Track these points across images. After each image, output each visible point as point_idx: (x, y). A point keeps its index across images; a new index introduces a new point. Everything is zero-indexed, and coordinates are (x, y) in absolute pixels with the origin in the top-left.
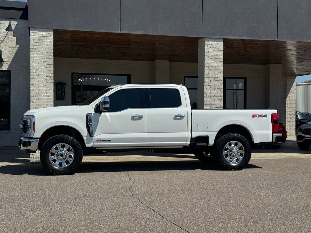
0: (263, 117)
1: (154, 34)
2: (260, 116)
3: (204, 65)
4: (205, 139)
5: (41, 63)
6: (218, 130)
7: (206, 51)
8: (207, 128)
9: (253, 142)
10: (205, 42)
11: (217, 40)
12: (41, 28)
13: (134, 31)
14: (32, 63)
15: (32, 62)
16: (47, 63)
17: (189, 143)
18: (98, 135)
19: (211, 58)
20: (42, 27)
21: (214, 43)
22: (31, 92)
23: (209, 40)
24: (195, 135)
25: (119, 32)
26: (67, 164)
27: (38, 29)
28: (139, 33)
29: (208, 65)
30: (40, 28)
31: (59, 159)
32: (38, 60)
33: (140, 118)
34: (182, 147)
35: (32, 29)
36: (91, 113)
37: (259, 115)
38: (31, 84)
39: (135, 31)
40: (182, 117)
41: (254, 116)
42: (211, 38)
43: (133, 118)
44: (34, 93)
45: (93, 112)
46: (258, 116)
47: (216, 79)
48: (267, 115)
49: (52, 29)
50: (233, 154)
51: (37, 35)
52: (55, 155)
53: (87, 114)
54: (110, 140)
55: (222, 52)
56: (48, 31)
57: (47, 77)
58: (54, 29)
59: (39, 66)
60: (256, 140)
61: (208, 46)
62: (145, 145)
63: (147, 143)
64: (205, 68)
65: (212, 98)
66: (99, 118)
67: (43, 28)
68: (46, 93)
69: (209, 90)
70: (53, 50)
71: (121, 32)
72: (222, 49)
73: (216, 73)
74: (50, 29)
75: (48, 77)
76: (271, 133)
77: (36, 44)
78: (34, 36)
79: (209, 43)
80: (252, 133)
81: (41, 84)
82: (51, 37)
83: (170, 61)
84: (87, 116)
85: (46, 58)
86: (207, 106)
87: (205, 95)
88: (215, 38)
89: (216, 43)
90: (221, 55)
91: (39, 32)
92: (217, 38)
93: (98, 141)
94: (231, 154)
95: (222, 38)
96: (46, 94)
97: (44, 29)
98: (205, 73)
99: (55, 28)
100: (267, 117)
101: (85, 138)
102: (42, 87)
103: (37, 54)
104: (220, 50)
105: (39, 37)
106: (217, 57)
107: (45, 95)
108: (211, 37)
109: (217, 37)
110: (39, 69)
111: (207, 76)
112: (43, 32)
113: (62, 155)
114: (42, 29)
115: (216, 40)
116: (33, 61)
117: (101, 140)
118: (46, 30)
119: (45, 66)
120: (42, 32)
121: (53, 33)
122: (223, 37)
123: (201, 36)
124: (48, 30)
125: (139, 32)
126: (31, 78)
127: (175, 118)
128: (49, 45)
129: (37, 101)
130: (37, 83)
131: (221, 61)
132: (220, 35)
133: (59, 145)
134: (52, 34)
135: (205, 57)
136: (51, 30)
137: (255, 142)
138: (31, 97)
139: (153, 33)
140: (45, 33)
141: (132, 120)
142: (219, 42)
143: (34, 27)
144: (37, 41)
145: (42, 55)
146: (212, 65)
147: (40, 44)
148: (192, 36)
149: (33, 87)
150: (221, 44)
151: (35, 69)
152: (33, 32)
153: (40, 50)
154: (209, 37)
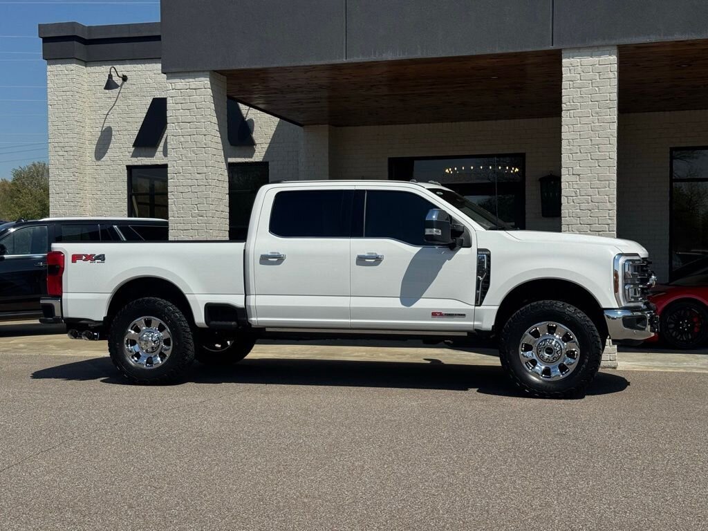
1: (425, 56)
3: (561, 121)
5: (186, 145)
10: (564, 61)
11: (599, 52)
12: (186, 72)
13: (377, 56)
14: (170, 147)
16: (199, 145)
19: (581, 100)
20: (187, 69)
21: (588, 60)
22: (169, 209)
23: (575, 54)
25: (344, 61)
27: (180, 75)
28: (390, 58)
29: (573, 120)
30: (182, 72)
32: (182, 139)
38: (169, 190)
39: (380, 54)
42: (578, 48)
44: (175, 209)
47: (597, 155)
49: (207, 71)
51: (178, 87)
55: (615, 82)
56: (198, 77)
57: (198, 175)
58: (210, 71)
59: (183, 152)
61: (572, 71)
65: (584, 206)
67: (189, 72)
68: (196, 209)
69: (576, 186)
72: (614, 75)
73: (597, 140)
77: (177, 106)
78: (173, 90)
79: (576, 61)
81: (187, 190)
82: (206, 88)
85: (195, 133)
86: (570, 229)
87: (564, 200)
88: (591, 47)
89: (596, 59)
90: (611, 91)
91: (182, 81)
95: (614, 45)
97: (191, 74)
98: (564, 143)
99: (212, 68)
102: (190, 195)
103: (179, 126)
105: (182, 91)
106: (597, 97)
107: (195, 213)
108: (579, 45)
109: (596, 43)
110: (184, 159)
111: (570, 149)
112: (191, 80)
114: (187, 74)
115: (594, 53)
116: (172, 143)
118: (196, 74)
119: (193, 151)
120: (187, 80)
121: (208, 79)
122: (613, 42)
124: (199, 74)
125: (389, 56)
126: (169, 178)
128: (201, 106)
129: (180, 227)
130: (181, 189)
131: (612, 106)
134: (207, 81)
135: (564, 99)
136: (206, 73)
138: (170, 218)
139: (422, 53)
140: (193, 80)
142: (603, 58)
143: (174, 70)
144: (179, 99)
145: (188, 129)
146: (585, 120)
147: (185, 106)
148: (524, 50)
149: (173, 197)
150: (610, 61)
151: (176, 159)
152: (170, 81)
153: (184, 119)
154: (575, 46)
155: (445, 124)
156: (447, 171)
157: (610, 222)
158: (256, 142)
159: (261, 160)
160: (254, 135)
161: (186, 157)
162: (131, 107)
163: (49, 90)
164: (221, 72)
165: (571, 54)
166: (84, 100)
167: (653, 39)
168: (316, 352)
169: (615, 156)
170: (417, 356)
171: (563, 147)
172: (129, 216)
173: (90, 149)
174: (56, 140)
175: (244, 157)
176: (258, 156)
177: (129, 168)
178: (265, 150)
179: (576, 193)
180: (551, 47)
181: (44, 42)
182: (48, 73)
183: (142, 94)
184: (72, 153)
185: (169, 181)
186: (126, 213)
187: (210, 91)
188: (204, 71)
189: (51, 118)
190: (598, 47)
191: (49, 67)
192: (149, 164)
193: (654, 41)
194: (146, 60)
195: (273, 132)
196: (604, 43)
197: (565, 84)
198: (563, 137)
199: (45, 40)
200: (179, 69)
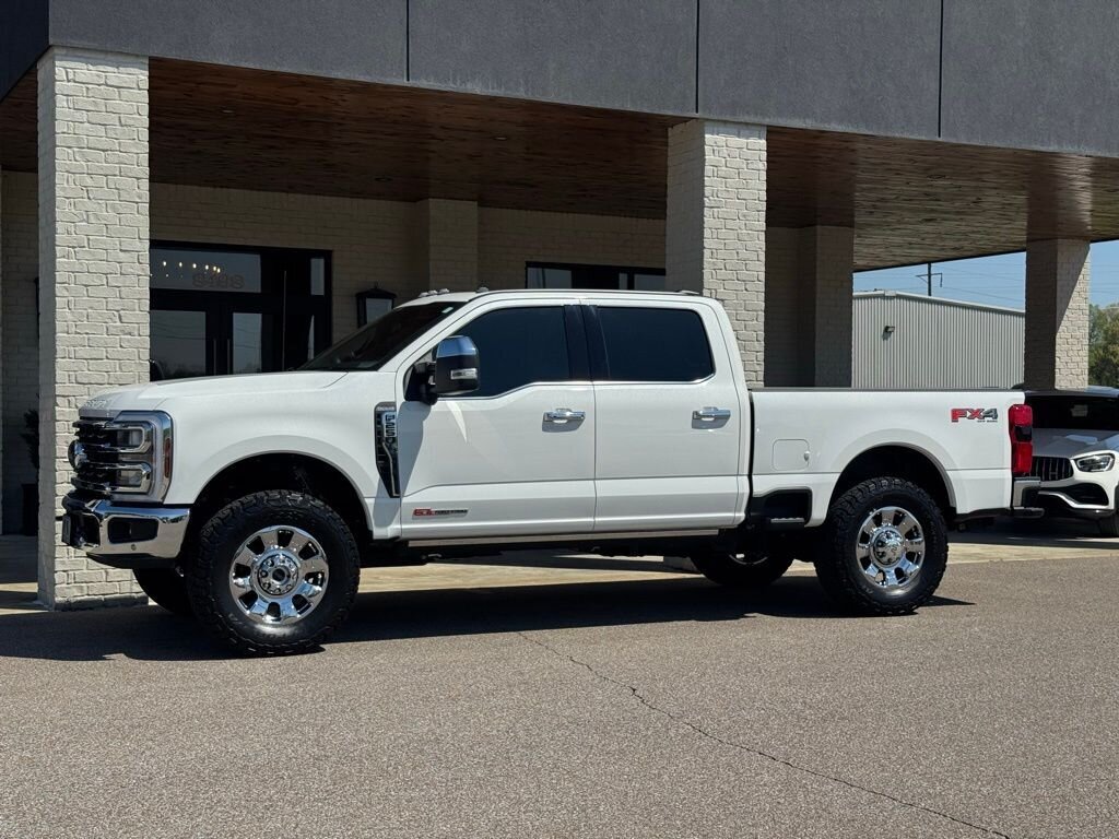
3: (703, 222)
4: (799, 500)
5: (98, 194)
6: (842, 470)
7: (708, 170)
8: (806, 459)
9: (955, 509)
10: (706, 136)
11: (748, 132)
12: (101, 51)
13: (459, 83)
14: (62, 194)
15: (64, 189)
16: (125, 196)
17: (741, 515)
18: (417, 492)
19: (725, 195)
20: (104, 46)
21: (735, 141)
22: (58, 316)
23: (721, 129)
24: (764, 486)
25: (404, 82)
26: (297, 607)
27: (87, 55)
28: (478, 91)
29: (718, 223)
30: (96, 50)
31: (267, 589)
32: (89, 181)
33: (575, 421)
34: (716, 532)
35: (64, 52)
36: (394, 404)
38: (58, 280)
39: (463, 82)
40: (721, 419)
41: (957, 414)
42: (725, 122)
43: (550, 423)
44: (70, 316)
46: (968, 415)
47: (743, 274)
49: (144, 56)
50: (890, 554)
51: (81, 77)
52: (254, 576)
54: (466, 511)
55: (764, 176)
56: (126, 65)
57: (122, 254)
58: (152, 59)
59: (91, 205)
60: (965, 504)
61: (716, 152)
62: (590, 529)
64: (707, 233)
66: (424, 422)
67: (106, 52)
68: (118, 320)
70: (147, 144)
71: (412, 83)
72: (763, 166)
73: (744, 254)
74: (137, 56)
75: (128, 254)
76: (1008, 474)
77: (78, 114)
78: (69, 81)
79: (721, 139)
81: (97, 282)
82: (140, 89)
83: (479, 205)
85: (117, 173)
88: (741, 123)
89: (742, 141)
90: (759, 187)
91: (91, 67)
92: (747, 124)
93: (419, 513)
94: (881, 557)
95: (763, 125)
96: (119, 324)
97: (110, 57)
98: (707, 253)
99: (157, 53)
101: (369, 503)
102: (104, 292)
103: (83, 155)
105: (90, 86)
106: (744, 194)
107: (116, 327)
108: (728, 118)
109: (747, 119)
110: (92, 219)
111: (714, 264)
112: (109, 69)
113: (280, 574)
114: (102, 56)
115: (742, 132)
116: (66, 185)
117: (429, 512)
118: (121, 58)
119: (113, 207)
120: (101, 68)
121: (147, 73)
122: (767, 121)
123: (694, 114)
124: (128, 59)
125: (476, 88)
126: (58, 254)
127: (698, 420)
128: (131, 122)
129: (82, 352)
130: (84, 278)
131: (760, 208)
132: (756, 114)
133: (267, 534)
134: (142, 76)
135: (707, 191)
136: (141, 60)
137: (960, 510)
138: (58, 335)
139: (526, 93)
140: (116, 70)
141: (544, 429)
142: (751, 140)
143: (76, 43)
144: (83, 102)
145: (101, 162)
146: (730, 224)
147: (95, 117)
148: (662, 112)
149: (66, 294)
150: (760, 146)
151: (76, 219)
153: (93, 142)
154: (720, 118)
161: (96, 216)
165: (716, 129)
169: (762, 276)
185: (58, 260)
187: (146, 94)
193: (809, 127)
198: (705, 245)
200: (85, 43)
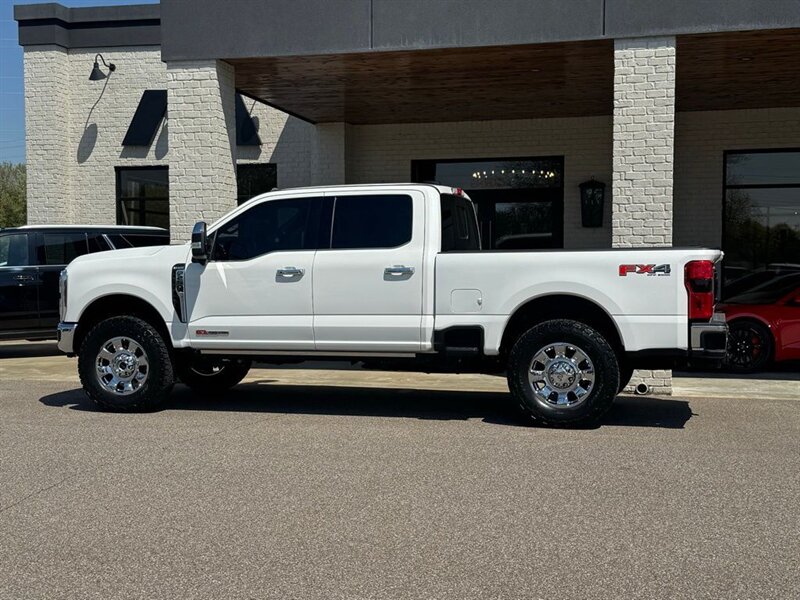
0: (655, 272)
2: (645, 269)
4: (475, 334)
5: (189, 143)
6: (510, 311)
8: (480, 304)
9: (623, 347)
10: (616, 52)
11: (656, 43)
12: (190, 60)
13: (407, 44)
14: (172, 145)
16: (204, 143)
17: (428, 344)
18: (197, 320)
19: (635, 96)
20: (190, 57)
21: (643, 52)
22: (171, 216)
23: (629, 44)
24: (444, 322)
25: (370, 49)
27: (183, 63)
29: (626, 119)
30: (185, 60)
32: (185, 137)
33: (297, 275)
35: (171, 64)
36: (183, 265)
37: (641, 266)
38: (170, 195)
39: (410, 43)
40: (407, 273)
41: (624, 270)
42: (634, 38)
43: (280, 276)
44: (177, 216)
45: (188, 261)
46: (638, 269)
47: (652, 157)
48: (668, 266)
49: (213, 60)
51: (180, 78)
53: (176, 266)
54: (227, 333)
55: (673, 76)
56: (204, 66)
57: (203, 178)
58: (217, 60)
59: (187, 151)
60: (633, 342)
61: (626, 64)
62: (313, 348)
63: (317, 342)
64: (616, 128)
65: (637, 215)
66: (201, 276)
67: (192, 60)
68: (201, 217)
69: (628, 193)
71: (375, 49)
72: (672, 68)
73: (652, 142)
75: (205, 178)
76: (685, 320)
77: (179, 99)
78: (173, 80)
79: (630, 52)
80: (616, 319)
81: (191, 195)
82: (212, 79)
84: (174, 271)
85: (199, 130)
86: (622, 240)
87: (615, 208)
88: (646, 37)
89: (650, 51)
90: (668, 86)
91: (185, 70)
93: (200, 333)
95: (672, 36)
97: (195, 63)
98: (616, 144)
100: (669, 271)
101: (169, 325)
102: (194, 200)
103: (182, 122)
104: (661, 70)
105: (185, 82)
106: (653, 93)
108: (633, 35)
109: (652, 33)
110: (187, 159)
111: (623, 152)
112: (195, 70)
113: (123, 366)
114: (190, 63)
115: (650, 44)
116: (173, 141)
117: (205, 332)
118: (200, 63)
119: (198, 151)
120: (190, 70)
121: (215, 69)
122: (674, 32)
124: (206, 62)
125: (420, 45)
126: (170, 181)
127: (389, 274)
128: (206, 100)
129: (182, 237)
130: (183, 193)
131: (668, 103)
132: (661, 28)
133: (116, 341)
134: (213, 72)
135: (616, 95)
136: (212, 62)
137: (628, 348)
138: (171, 226)
139: (457, 42)
140: (198, 70)
141: (277, 281)
142: (660, 49)
143: (174, 58)
144: (181, 91)
145: (191, 124)
146: (638, 119)
147: (188, 99)
149: (175, 203)
150: (668, 53)
151: (179, 160)
152: (172, 71)
153: (187, 114)
154: (629, 36)
155: (474, 123)
156: (475, 175)
157: (665, 232)
158: (262, 141)
159: (267, 162)
160: (259, 133)
161: (189, 157)
162: (119, 101)
163: (26, 80)
164: (228, 61)
165: (624, 45)
166: (66, 92)
167: (715, 28)
168: (336, 377)
169: (671, 158)
170: (449, 381)
171: (615, 149)
172: (118, 224)
173: (72, 148)
174: (34, 137)
175: (250, 159)
176: (264, 158)
177: (118, 169)
178: (272, 150)
179: (628, 200)
180: (602, 37)
181: (20, 25)
182: (25, 61)
183: (133, 85)
184: (52, 152)
185: (170, 184)
186: (115, 220)
187: (217, 82)
188: (209, 60)
189: (29, 112)
190: (655, 37)
191: (26, 54)
192: (141, 165)
193: (716, 30)
194: (137, 48)
195: (281, 130)
196: (660, 33)
197: (617, 78)
198: (614, 138)
199: (22, 23)
200: (181, 57)
